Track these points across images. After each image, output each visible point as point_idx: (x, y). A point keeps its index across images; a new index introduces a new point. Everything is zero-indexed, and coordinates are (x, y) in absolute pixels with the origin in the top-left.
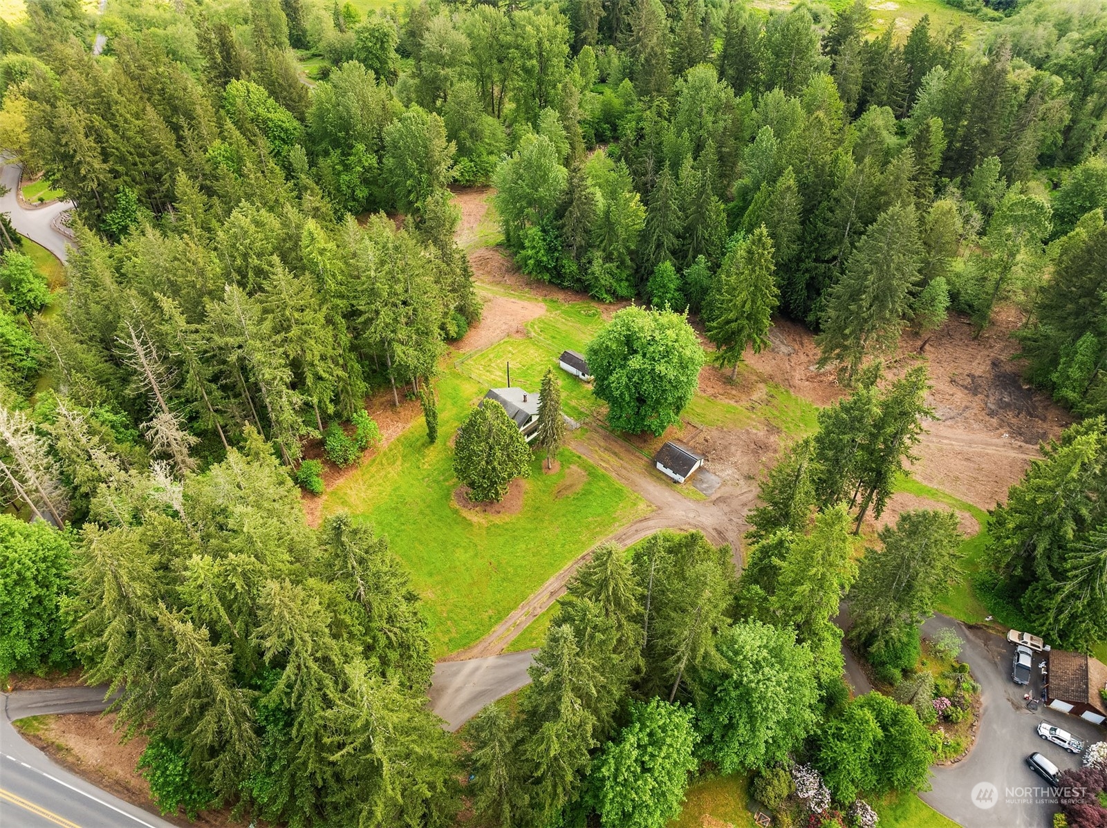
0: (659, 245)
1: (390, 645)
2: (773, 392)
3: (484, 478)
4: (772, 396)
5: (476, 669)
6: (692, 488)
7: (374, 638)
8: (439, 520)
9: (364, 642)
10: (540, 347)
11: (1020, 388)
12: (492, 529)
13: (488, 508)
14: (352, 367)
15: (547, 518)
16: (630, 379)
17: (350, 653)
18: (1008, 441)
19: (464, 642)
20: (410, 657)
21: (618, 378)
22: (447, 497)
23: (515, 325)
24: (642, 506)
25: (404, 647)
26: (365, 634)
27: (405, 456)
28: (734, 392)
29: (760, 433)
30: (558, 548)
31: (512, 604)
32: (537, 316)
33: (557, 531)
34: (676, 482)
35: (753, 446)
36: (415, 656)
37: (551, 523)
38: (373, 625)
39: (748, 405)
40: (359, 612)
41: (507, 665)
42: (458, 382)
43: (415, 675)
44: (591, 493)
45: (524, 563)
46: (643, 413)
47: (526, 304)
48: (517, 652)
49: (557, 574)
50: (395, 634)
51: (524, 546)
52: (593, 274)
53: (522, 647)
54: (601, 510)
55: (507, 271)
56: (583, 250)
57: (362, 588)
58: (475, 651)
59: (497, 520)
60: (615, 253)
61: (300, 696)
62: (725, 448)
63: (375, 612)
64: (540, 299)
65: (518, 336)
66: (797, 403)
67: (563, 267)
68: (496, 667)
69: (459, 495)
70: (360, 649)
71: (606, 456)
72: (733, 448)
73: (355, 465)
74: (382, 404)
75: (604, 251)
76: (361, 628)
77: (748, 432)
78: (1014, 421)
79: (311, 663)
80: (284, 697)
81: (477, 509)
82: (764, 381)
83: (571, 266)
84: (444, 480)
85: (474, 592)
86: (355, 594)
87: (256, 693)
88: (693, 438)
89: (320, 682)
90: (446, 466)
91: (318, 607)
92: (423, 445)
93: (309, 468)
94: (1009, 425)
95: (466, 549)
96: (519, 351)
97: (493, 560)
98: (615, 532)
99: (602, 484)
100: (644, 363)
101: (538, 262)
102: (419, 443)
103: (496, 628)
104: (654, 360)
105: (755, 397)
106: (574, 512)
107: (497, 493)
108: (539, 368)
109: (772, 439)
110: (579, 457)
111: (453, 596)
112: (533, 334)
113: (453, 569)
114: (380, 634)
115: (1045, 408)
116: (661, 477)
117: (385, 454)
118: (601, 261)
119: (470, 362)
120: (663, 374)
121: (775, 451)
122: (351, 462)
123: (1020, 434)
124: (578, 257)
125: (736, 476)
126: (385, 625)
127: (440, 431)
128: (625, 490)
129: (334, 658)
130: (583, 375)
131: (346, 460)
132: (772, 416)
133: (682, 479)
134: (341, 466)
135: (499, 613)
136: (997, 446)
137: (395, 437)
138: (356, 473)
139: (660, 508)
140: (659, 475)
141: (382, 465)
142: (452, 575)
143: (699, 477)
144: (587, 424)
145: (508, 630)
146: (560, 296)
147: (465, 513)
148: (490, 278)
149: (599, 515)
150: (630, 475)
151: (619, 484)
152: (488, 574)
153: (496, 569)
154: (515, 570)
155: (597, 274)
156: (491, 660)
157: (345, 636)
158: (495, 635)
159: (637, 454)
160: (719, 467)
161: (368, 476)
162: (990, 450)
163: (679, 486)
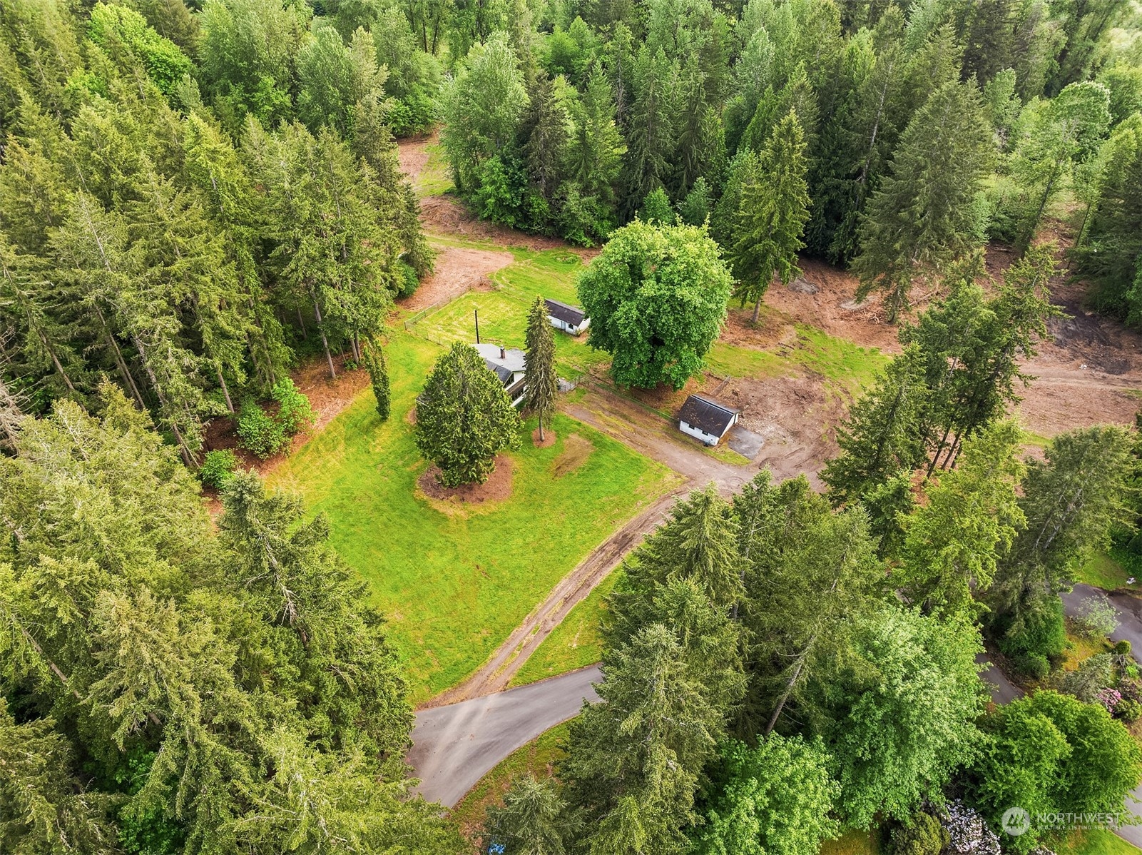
0: (648, 170)
1: (345, 692)
2: (805, 334)
3: (460, 451)
4: (804, 338)
5: (474, 714)
6: (729, 450)
7: (318, 683)
8: (401, 517)
9: (300, 692)
10: (512, 300)
11: (1082, 315)
12: (476, 522)
13: (466, 496)
14: (269, 323)
15: (546, 502)
16: (642, 312)
17: (276, 711)
18: (1088, 372)
19: (451, 677)
20: (378, 707)
21: (626, 311)
22: (410, 486)
23: (477, 277)
24: (669, 477)
25: (368, 692)
26: (302, 678)
27: (349, 439)
28: (758, 337)
29: (800, 381)
30: (566, 539)
31: (513, 620)
32: (504, 266)
33: (563, 518)
34: (707, 445)
35: (793, 396)
36: (385, 704)
37: (553, 508)
38: (314, 662)
39: (779, 350)
40: (289, 642)
41: (517, 705)
42: (411, 345)
43: (387, 734)
44: (600, 466)
45: (524, 563)
46: (659, 358)
47: (488, 254)
48: (528, 684)
49: (570, 573)
50: (352, 674)
51: (520, 542)
52: (569, 211)
53: (534, 677)
54: (616, 488)
55: (462, 219)
56: (554, 183)
57: (291, 604)
58: (469, 689)
59: (480, 510)
60: (595, 182)
61: (192, 794)
62: (760, 400)
63: (316, 641)
64: (505, 247)
65: (483, 288)
66: (835, 345)
67: (531, 205)
68: (500, 709)
69: (426, 483)
70: (293, 702)
71: (613, 420)
72: (770, 401)
73: (280, 455)
74: (314, 377)
75: (581, 180)
76: (293, 668)
77: (785, 382)
78: (1087, 350)
79: (204, 737)
80: (163, 800)
81: (452, 498)
82: (791, 323)
83: (540, 205)
84: (404, 466)
85: (459, 607)
86: (280, 614)
87: (113, 798)
88: (718, 392)
89: (224, 766)
90: (405, 448)
91: (212, 637)
92: (372, 423)
93: (217, 460)
94: (1083, 355)
95: (442, 552)
96: (486, 306)
97: (480, 563)
98: (640, 513)
99: (614, 454)
100: (660, 289)
101: (500, 201)
102: (366, 422)
103: (495, 653)
104: (673, 284)
105: (785, 340)
106: (582, 492)
107: (479, 472)
108: (514, 323)
109: (815, 386)
110: (579, 424)
111: (429, 615)
112: (501, 286)
113: (427, 578)
114: (325, 676)
115: (1118, 334)
116: (688, 441)
117: (321, 439)
118: (577, 194)
119: (424, 321)
120: (686, 300)
121: (822, 400)
122: (274, 450)
123: (1099, 364)
124: (548, 193)
125: (781, 433)
126: (333, 660)
127: (394, 405)
128: (644, 459)
129: (246, 723)
130: (571, 326)
131: (268, 449)
132: (808, 361)
133: (714, 440)
134: (261, 457)
135: (497, 632)
136: (1077, 378)
137: (334, 416)
138: (284, 465)
139: (692, 479)
140: (684, 438)
141: (318, 451)
142: (425, 587)
143: (736, 436)
144: (582, 384)
145: (511, 654)
146: (530, 244)
147: (436, 504)
148: (441, 228)
149: (615, 493)
150: (646, 440)
151: (634, 452)
152: (476, 582)
153: (486, 575)
154: (512, 572)
155: (574, 210)
156: (493, 700)
157: (267, 683)
158: (494, 663)
159: (652, 415)
160: (757, 423)
161: (300, 468)
162: (1072, 383)
163: (712, 450)
